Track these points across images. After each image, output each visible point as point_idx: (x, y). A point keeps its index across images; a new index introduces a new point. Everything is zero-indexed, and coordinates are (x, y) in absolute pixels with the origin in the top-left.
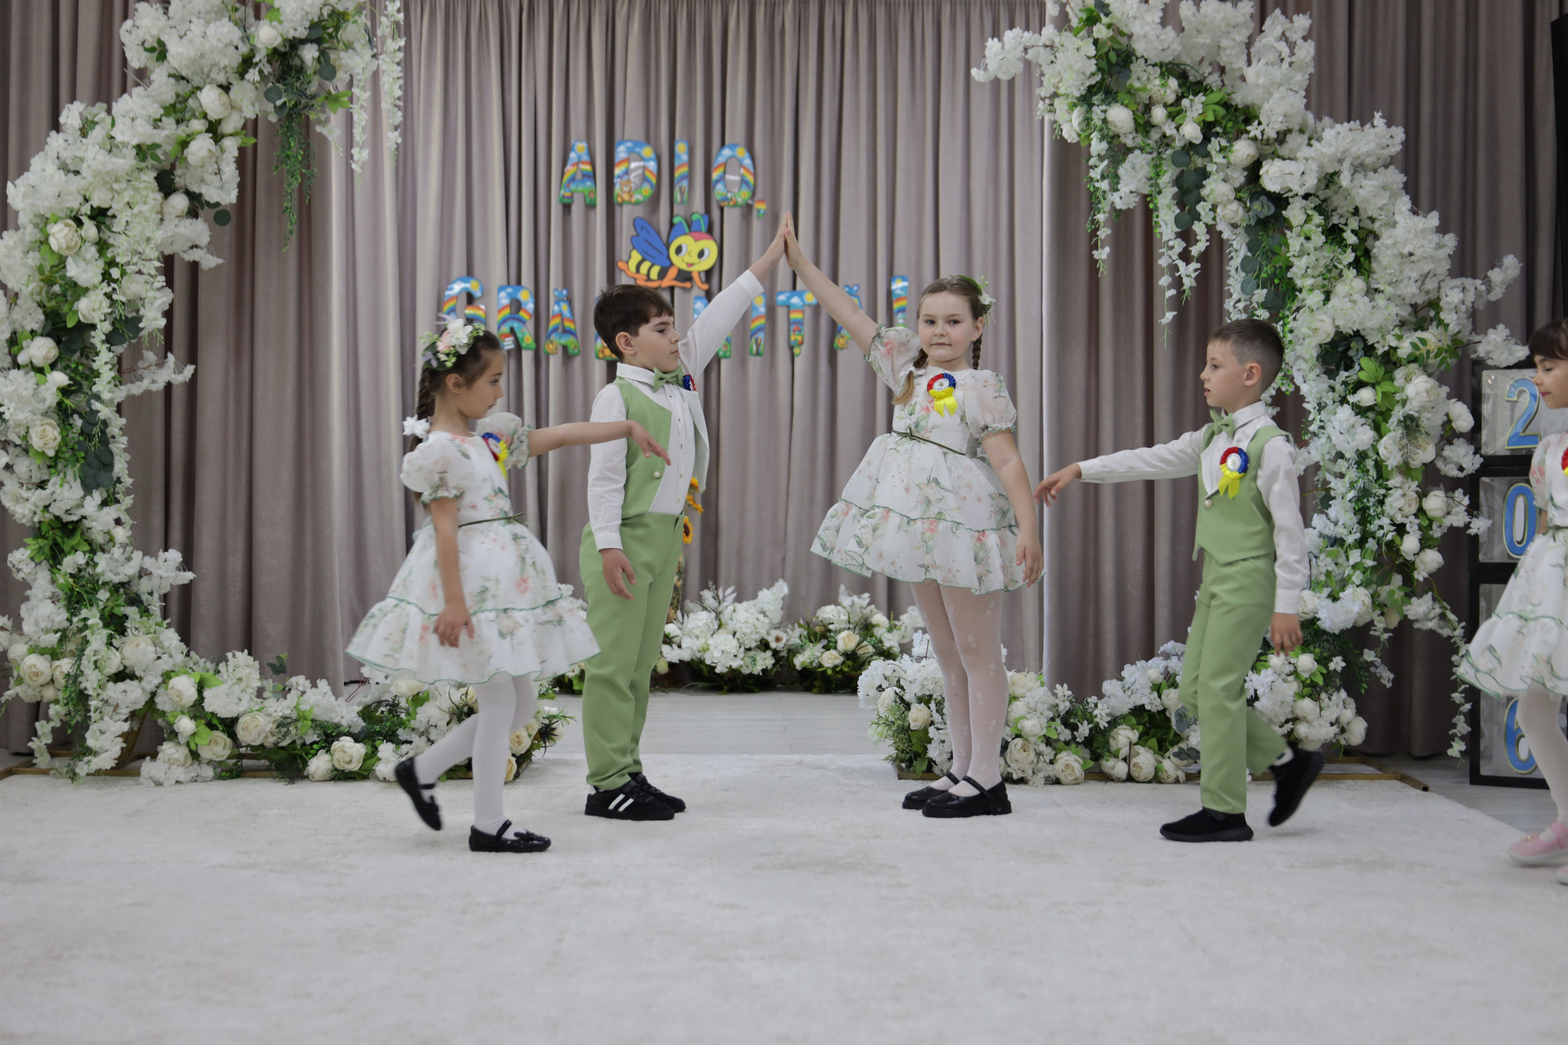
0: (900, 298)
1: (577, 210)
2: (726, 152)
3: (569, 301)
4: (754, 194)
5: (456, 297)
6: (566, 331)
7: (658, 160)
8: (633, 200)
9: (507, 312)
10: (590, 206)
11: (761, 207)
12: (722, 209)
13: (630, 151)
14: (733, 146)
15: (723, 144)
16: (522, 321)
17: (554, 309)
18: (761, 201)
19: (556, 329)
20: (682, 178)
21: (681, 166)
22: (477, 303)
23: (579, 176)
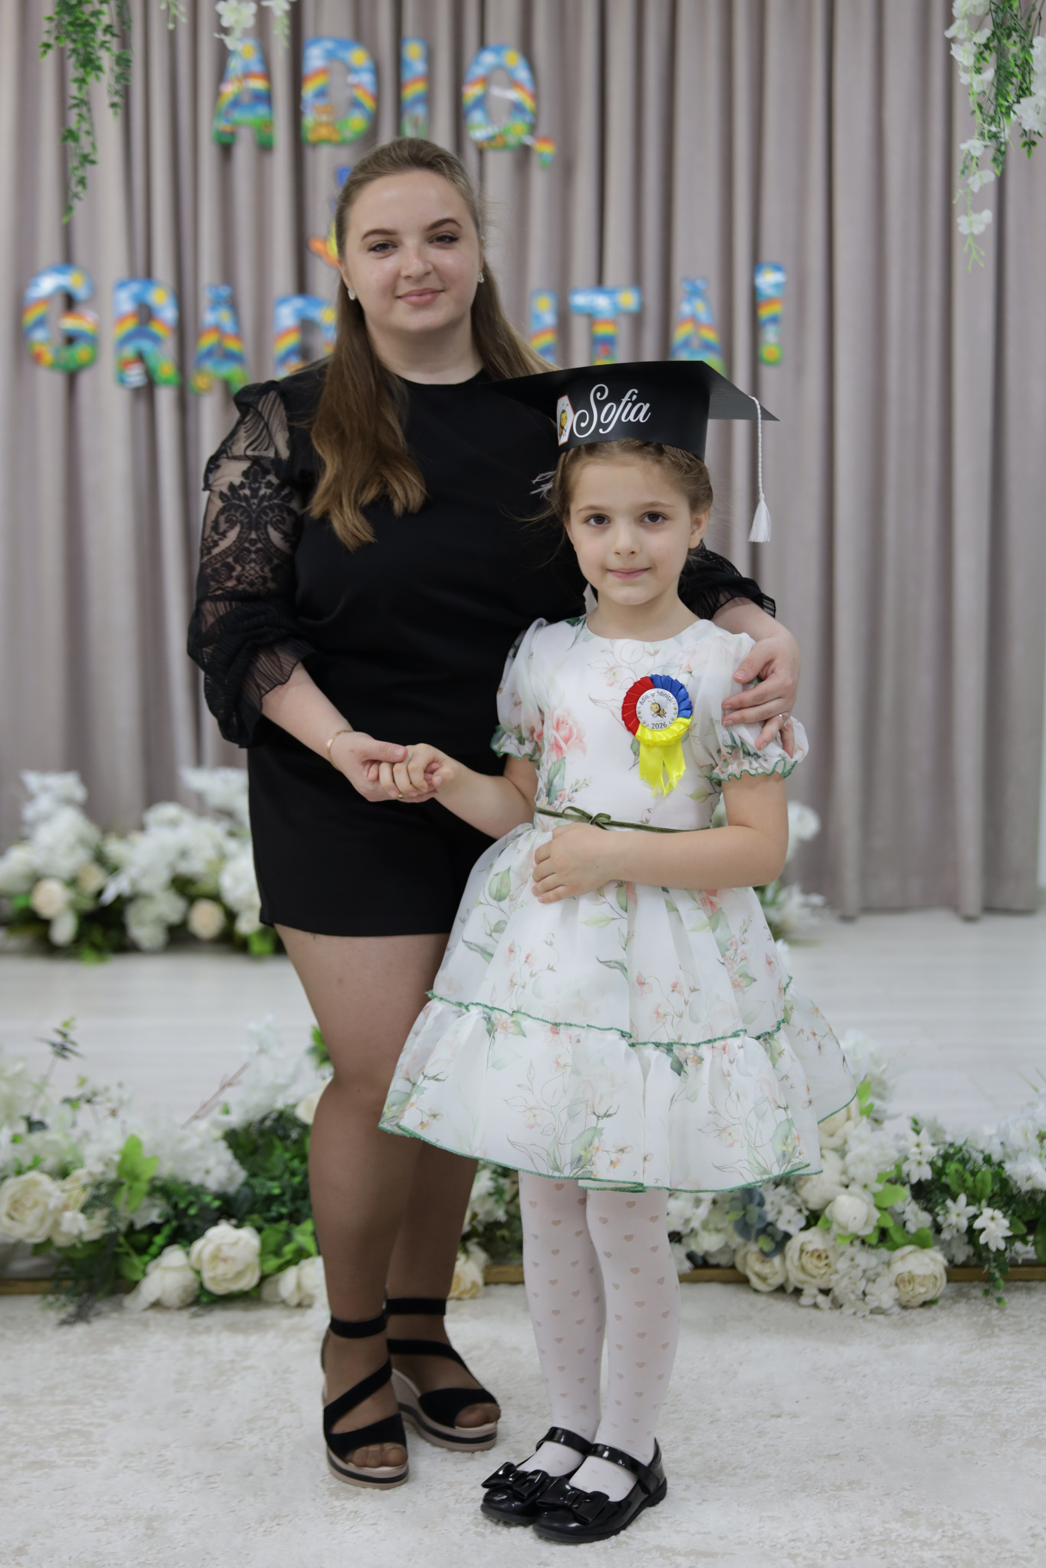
0: (771, 300)
1: (243, 154)
2: (489, 58)
3: (233, 304)
4: (533, 129)
5: (46, 300)
6: (231, 357)
7: (377, 71)
8: (335, 137)
9: (130, 325)
10: (265, 148)
11: (545, 150)
12: (481, 152)
13: (330, 55)
14: (498, 50)
15: (482, 44)
16: (155, 339)
17: (209, 317)
18: (546, 140)
19: (210, 353)
20: (417, 100)
21: (415, 80)
22: (81, 309)
23: (246, 98)
